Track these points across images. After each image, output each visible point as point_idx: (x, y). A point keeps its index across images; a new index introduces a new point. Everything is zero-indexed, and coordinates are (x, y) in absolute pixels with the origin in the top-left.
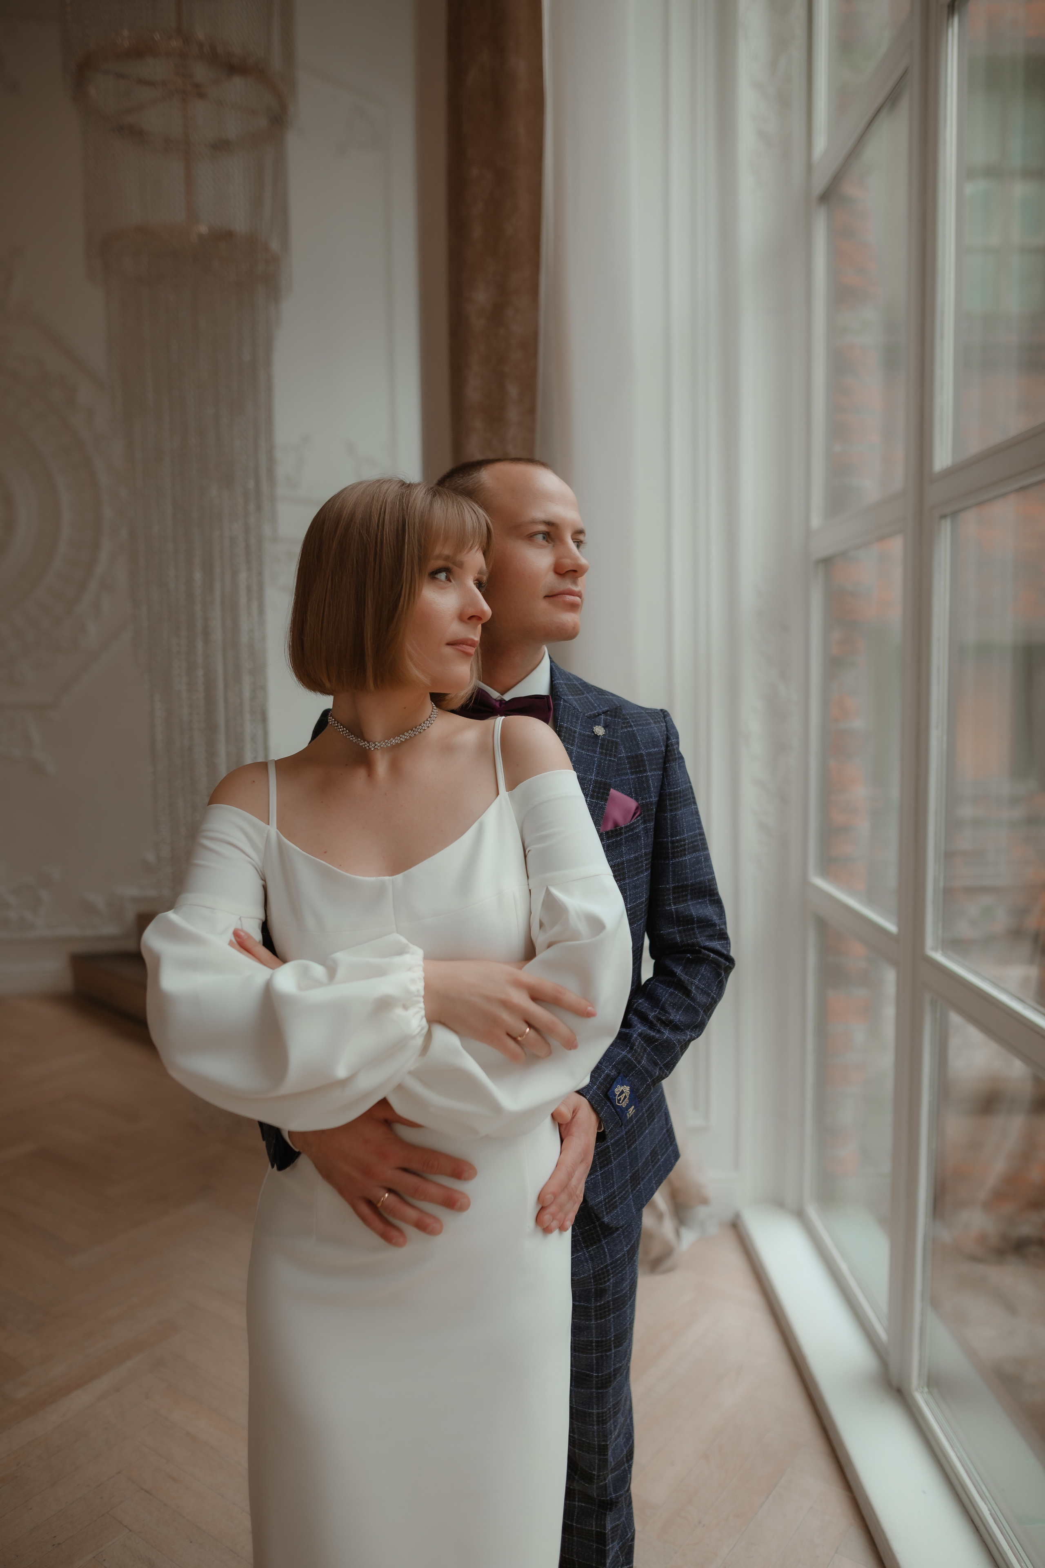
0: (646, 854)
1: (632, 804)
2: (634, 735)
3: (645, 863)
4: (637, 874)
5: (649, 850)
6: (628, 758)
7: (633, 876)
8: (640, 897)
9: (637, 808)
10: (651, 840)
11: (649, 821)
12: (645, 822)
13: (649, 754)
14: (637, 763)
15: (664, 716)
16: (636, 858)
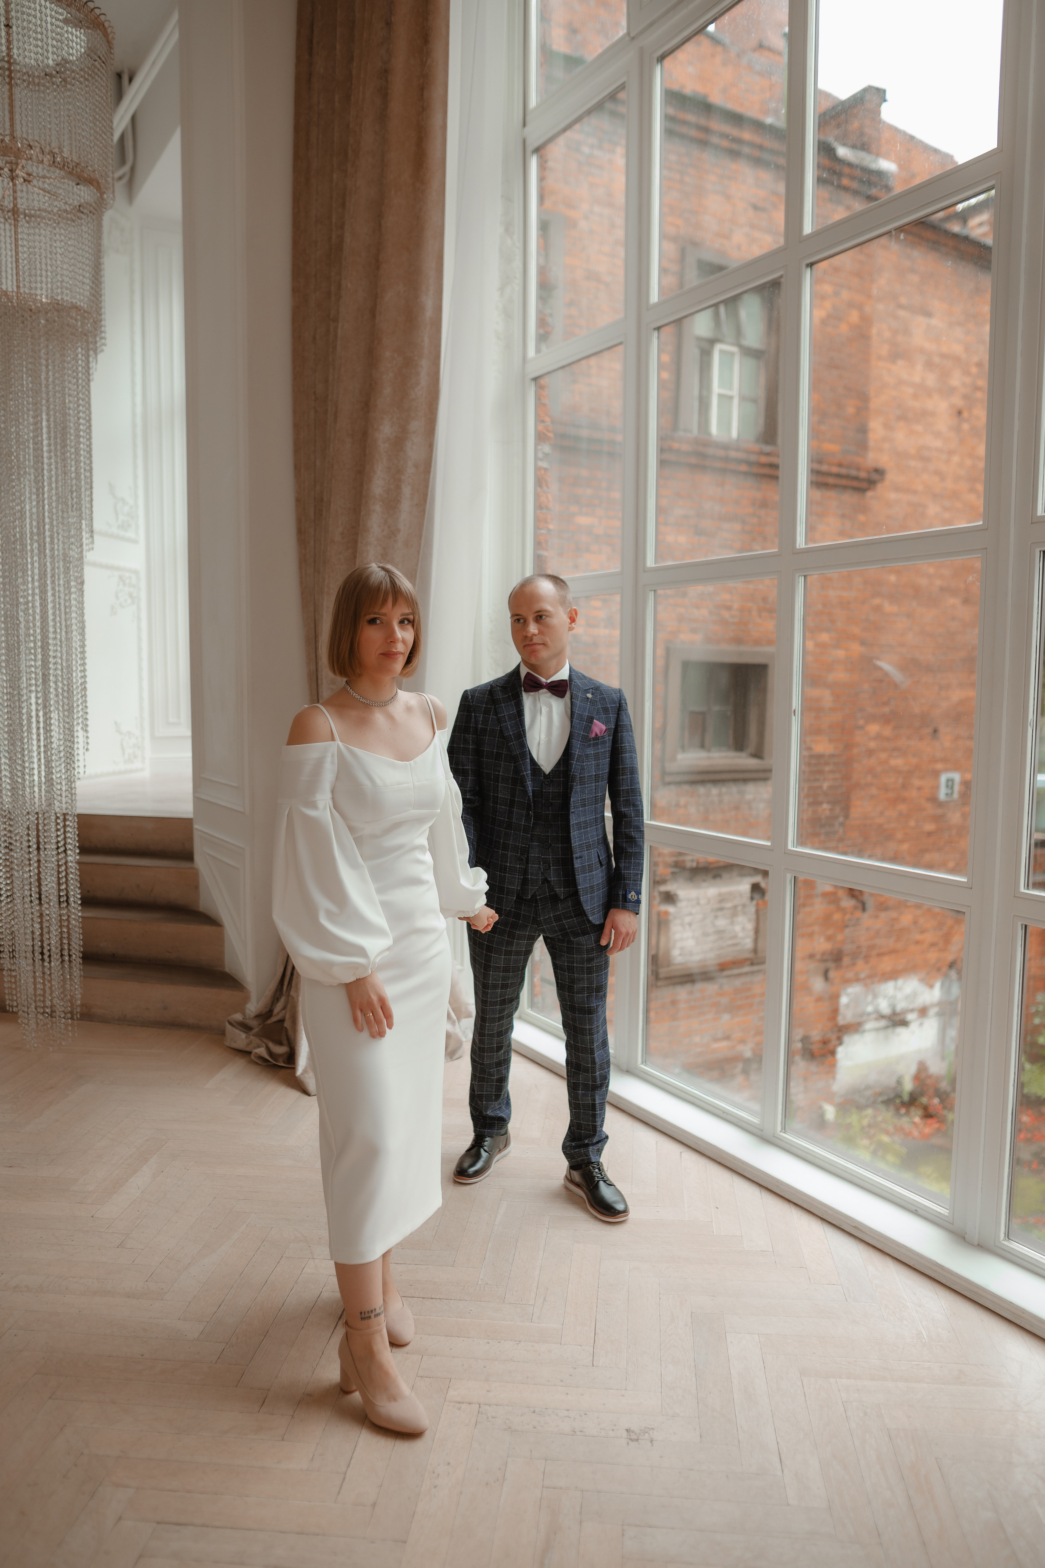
0: (609, 751)
1: (604, 727)
2: (605, 699)
3: (608, 755)
4: (605, 759)
5: (610, 749)
6: (602, 708)
7: (603, 759)
8: (606, 770)
9: (606, 730)
10: (610, 745)
11: (611, 736)
12: (609, 736)
13: (611, 707)
14: (606, 710)
15: (620, 691)
16: (605, 752)
